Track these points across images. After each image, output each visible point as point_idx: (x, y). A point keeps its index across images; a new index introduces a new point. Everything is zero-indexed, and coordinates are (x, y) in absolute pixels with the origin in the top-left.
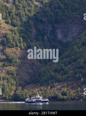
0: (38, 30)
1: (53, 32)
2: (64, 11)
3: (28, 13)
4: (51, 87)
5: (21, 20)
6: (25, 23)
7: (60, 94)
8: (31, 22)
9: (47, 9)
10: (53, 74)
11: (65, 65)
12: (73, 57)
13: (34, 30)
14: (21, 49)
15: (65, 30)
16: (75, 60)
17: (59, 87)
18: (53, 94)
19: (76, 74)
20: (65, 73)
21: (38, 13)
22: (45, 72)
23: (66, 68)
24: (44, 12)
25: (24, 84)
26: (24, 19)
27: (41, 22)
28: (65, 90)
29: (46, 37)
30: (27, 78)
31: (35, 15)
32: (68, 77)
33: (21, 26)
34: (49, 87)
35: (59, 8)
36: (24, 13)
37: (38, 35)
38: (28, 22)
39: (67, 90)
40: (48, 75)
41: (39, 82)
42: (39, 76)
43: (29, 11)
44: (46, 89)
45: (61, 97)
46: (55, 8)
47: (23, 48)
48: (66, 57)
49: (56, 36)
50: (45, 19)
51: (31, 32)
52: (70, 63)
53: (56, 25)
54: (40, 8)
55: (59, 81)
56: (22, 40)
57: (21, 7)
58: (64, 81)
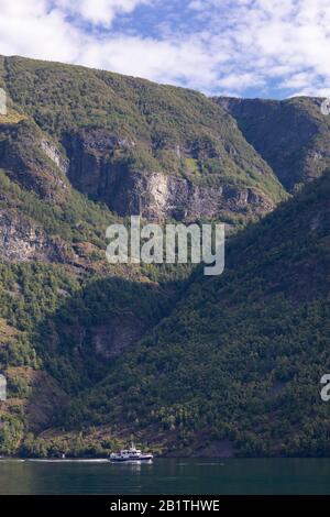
0: (62, 335)
1: (89, 341)
2: (107, 306)
3: (46, 308)
4: (84, 434)
5: (34, 319)
6: (41, 325)
7: (99, 446)
8: (51, 324)
9: (79, 301)
10: (87, 411)
11: (109, 397)
12: (122, 383)
13: (55, 337)
14: (34, 368)
15: (109, 337)
16: (125, 388)
17: (98, 433)
18: (86, 446)
19: (127, 411)
20: (109, 410)
21: (63, 307)
22: (72, 407)
23: (110, 402)
24: (74, 306)
25: (38, 429)
26: (39, 318)
27: (69, 322)
28: (108, 438)
29: (76, 349)
30: (43, 418)
31: (57, 311)
32: (114, 417)
33: (33, 330)
34: (81, 434)
35: (99, 299)
36: (39, 308)
37: (62, 345)
38: (46, 323)
39: (112, 439)
40: (80, 413)
41: (62, 425)
42: (64, 415)
43: (48, 304)
44: (75, 436)
45: (102, 450)
46: (92, 299)
47: (37, 366)
48: (111, 383)
49: (93, 347)
50: (75, 319)
51: (51, 340)
52: (116, 393)
53: (93, 329)
54: (67, 299)
55: (97, 424)
56: (35, 354)
57: (35, 298)
58: (107, 423)
